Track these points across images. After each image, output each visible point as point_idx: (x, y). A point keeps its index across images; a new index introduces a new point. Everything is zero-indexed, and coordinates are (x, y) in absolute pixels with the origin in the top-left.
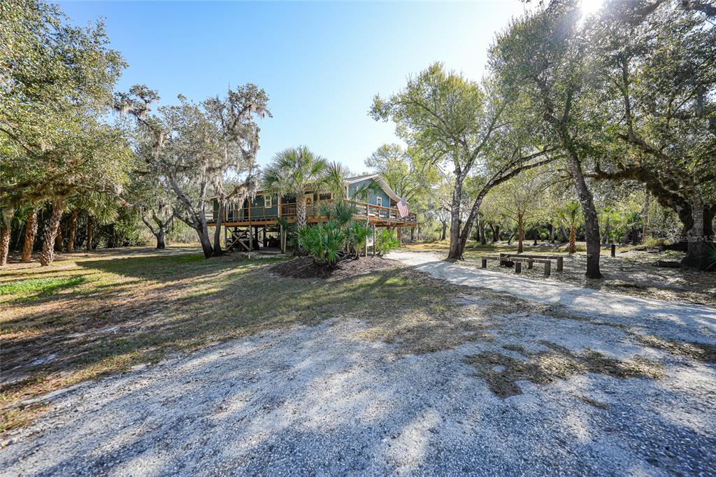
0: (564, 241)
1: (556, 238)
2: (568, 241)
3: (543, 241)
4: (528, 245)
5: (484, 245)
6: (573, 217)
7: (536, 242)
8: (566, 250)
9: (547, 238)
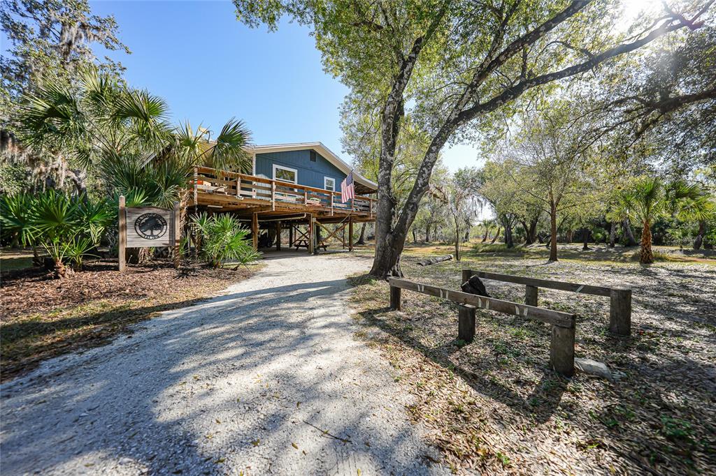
0: (630, 244)
1: (617, 241)
2: (637, 245)
3: (597, 244)
4: (576, 250)
5: (511, 249)
6: (647, 205)
7: (586, 246)
8: (634, 259)
9: (604, 241)
